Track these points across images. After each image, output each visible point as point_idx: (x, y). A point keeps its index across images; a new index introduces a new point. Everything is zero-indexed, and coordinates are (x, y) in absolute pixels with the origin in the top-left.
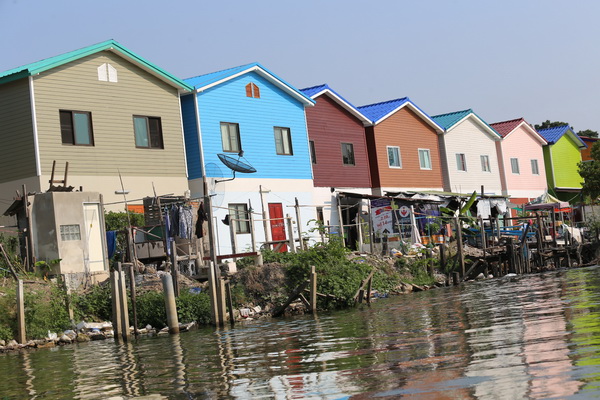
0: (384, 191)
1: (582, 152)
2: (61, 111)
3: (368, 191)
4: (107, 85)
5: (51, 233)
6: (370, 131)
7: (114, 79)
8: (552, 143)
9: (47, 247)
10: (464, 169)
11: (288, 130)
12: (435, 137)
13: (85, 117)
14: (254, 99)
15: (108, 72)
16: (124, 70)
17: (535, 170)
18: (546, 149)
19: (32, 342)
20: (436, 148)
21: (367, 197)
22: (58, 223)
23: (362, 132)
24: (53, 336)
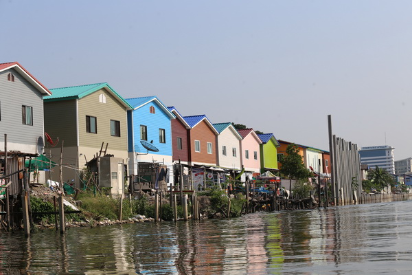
0: (193, 164)
1: (277, 149)
2: (87, 116)
3: (186, 163)
4: (102, 104)
5: (108, 175)
6: (188, 131)
7: (105, 102)
8: (265, 143)
9: (105, 181)
10: (225, 155)
11: (164, 130)
12: (214, 136)
13: (94, 119)
14: (152, 114)
15: (103, 98)
16: (108, 97)
17: (255, 157)
18: (261, 146)
19: (124, 221)
20: (214, 143)
21: (186, 166)
22: (111, 171)
23: (185, 132)
24: (130, 219)
